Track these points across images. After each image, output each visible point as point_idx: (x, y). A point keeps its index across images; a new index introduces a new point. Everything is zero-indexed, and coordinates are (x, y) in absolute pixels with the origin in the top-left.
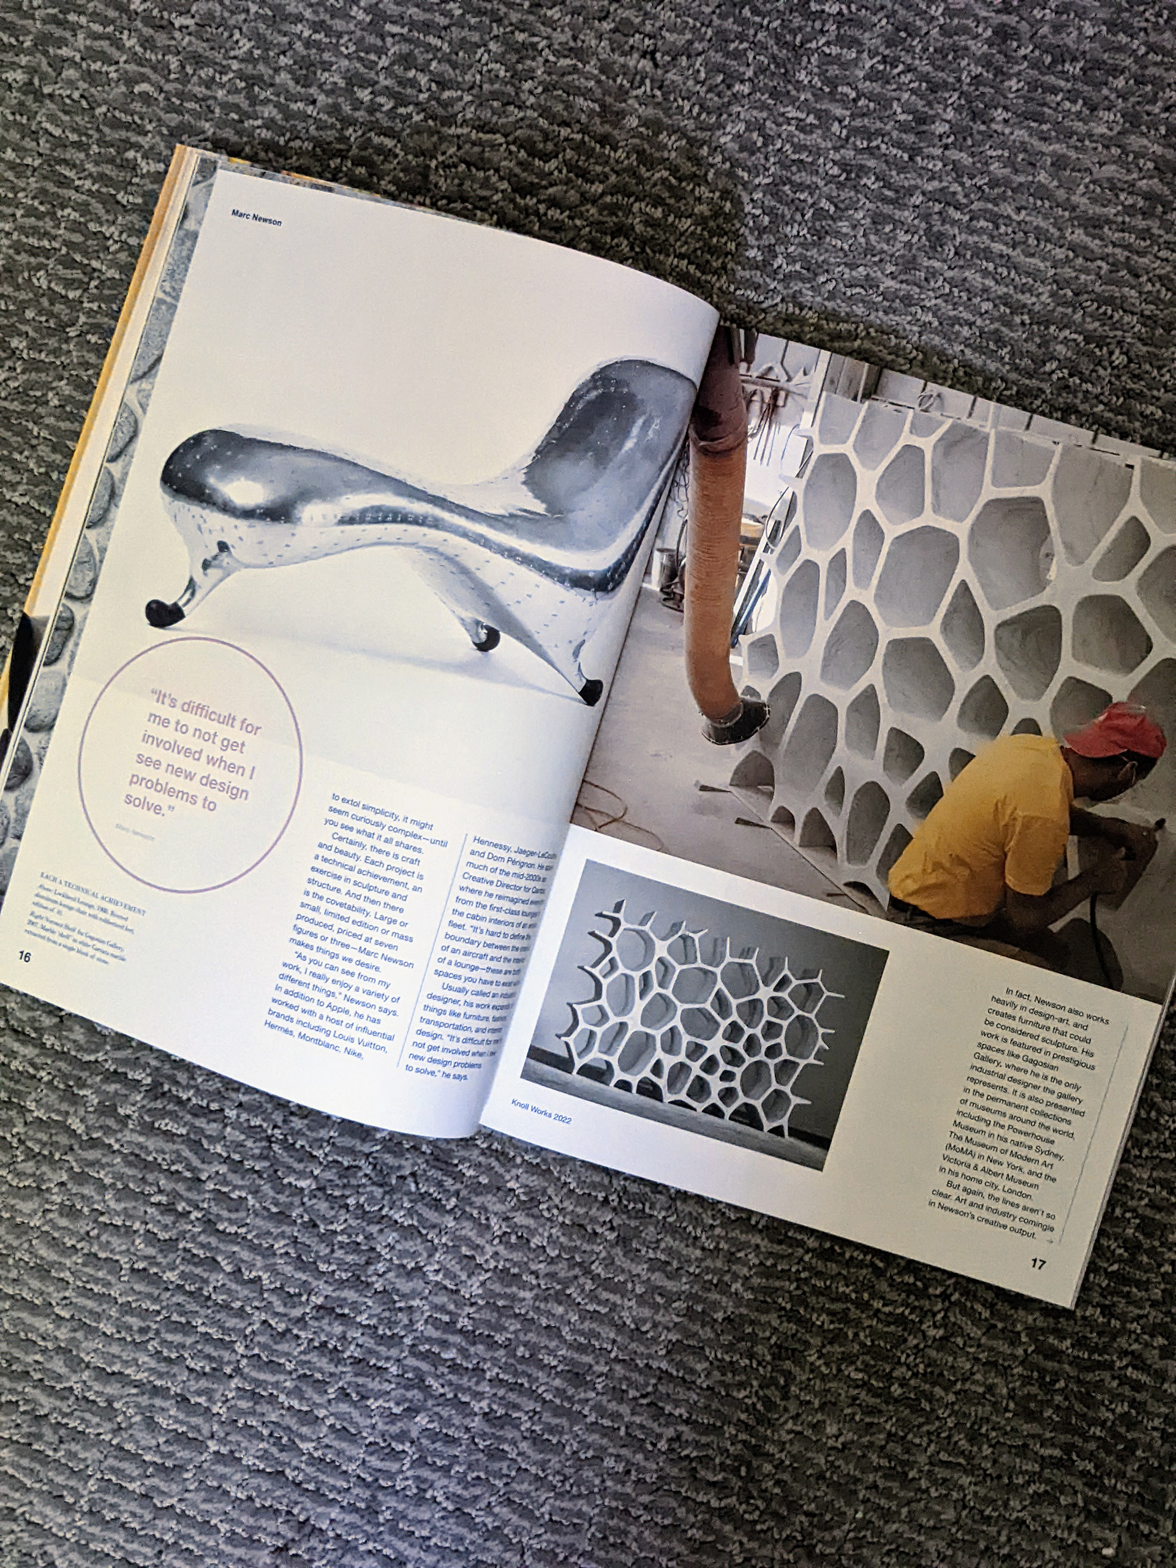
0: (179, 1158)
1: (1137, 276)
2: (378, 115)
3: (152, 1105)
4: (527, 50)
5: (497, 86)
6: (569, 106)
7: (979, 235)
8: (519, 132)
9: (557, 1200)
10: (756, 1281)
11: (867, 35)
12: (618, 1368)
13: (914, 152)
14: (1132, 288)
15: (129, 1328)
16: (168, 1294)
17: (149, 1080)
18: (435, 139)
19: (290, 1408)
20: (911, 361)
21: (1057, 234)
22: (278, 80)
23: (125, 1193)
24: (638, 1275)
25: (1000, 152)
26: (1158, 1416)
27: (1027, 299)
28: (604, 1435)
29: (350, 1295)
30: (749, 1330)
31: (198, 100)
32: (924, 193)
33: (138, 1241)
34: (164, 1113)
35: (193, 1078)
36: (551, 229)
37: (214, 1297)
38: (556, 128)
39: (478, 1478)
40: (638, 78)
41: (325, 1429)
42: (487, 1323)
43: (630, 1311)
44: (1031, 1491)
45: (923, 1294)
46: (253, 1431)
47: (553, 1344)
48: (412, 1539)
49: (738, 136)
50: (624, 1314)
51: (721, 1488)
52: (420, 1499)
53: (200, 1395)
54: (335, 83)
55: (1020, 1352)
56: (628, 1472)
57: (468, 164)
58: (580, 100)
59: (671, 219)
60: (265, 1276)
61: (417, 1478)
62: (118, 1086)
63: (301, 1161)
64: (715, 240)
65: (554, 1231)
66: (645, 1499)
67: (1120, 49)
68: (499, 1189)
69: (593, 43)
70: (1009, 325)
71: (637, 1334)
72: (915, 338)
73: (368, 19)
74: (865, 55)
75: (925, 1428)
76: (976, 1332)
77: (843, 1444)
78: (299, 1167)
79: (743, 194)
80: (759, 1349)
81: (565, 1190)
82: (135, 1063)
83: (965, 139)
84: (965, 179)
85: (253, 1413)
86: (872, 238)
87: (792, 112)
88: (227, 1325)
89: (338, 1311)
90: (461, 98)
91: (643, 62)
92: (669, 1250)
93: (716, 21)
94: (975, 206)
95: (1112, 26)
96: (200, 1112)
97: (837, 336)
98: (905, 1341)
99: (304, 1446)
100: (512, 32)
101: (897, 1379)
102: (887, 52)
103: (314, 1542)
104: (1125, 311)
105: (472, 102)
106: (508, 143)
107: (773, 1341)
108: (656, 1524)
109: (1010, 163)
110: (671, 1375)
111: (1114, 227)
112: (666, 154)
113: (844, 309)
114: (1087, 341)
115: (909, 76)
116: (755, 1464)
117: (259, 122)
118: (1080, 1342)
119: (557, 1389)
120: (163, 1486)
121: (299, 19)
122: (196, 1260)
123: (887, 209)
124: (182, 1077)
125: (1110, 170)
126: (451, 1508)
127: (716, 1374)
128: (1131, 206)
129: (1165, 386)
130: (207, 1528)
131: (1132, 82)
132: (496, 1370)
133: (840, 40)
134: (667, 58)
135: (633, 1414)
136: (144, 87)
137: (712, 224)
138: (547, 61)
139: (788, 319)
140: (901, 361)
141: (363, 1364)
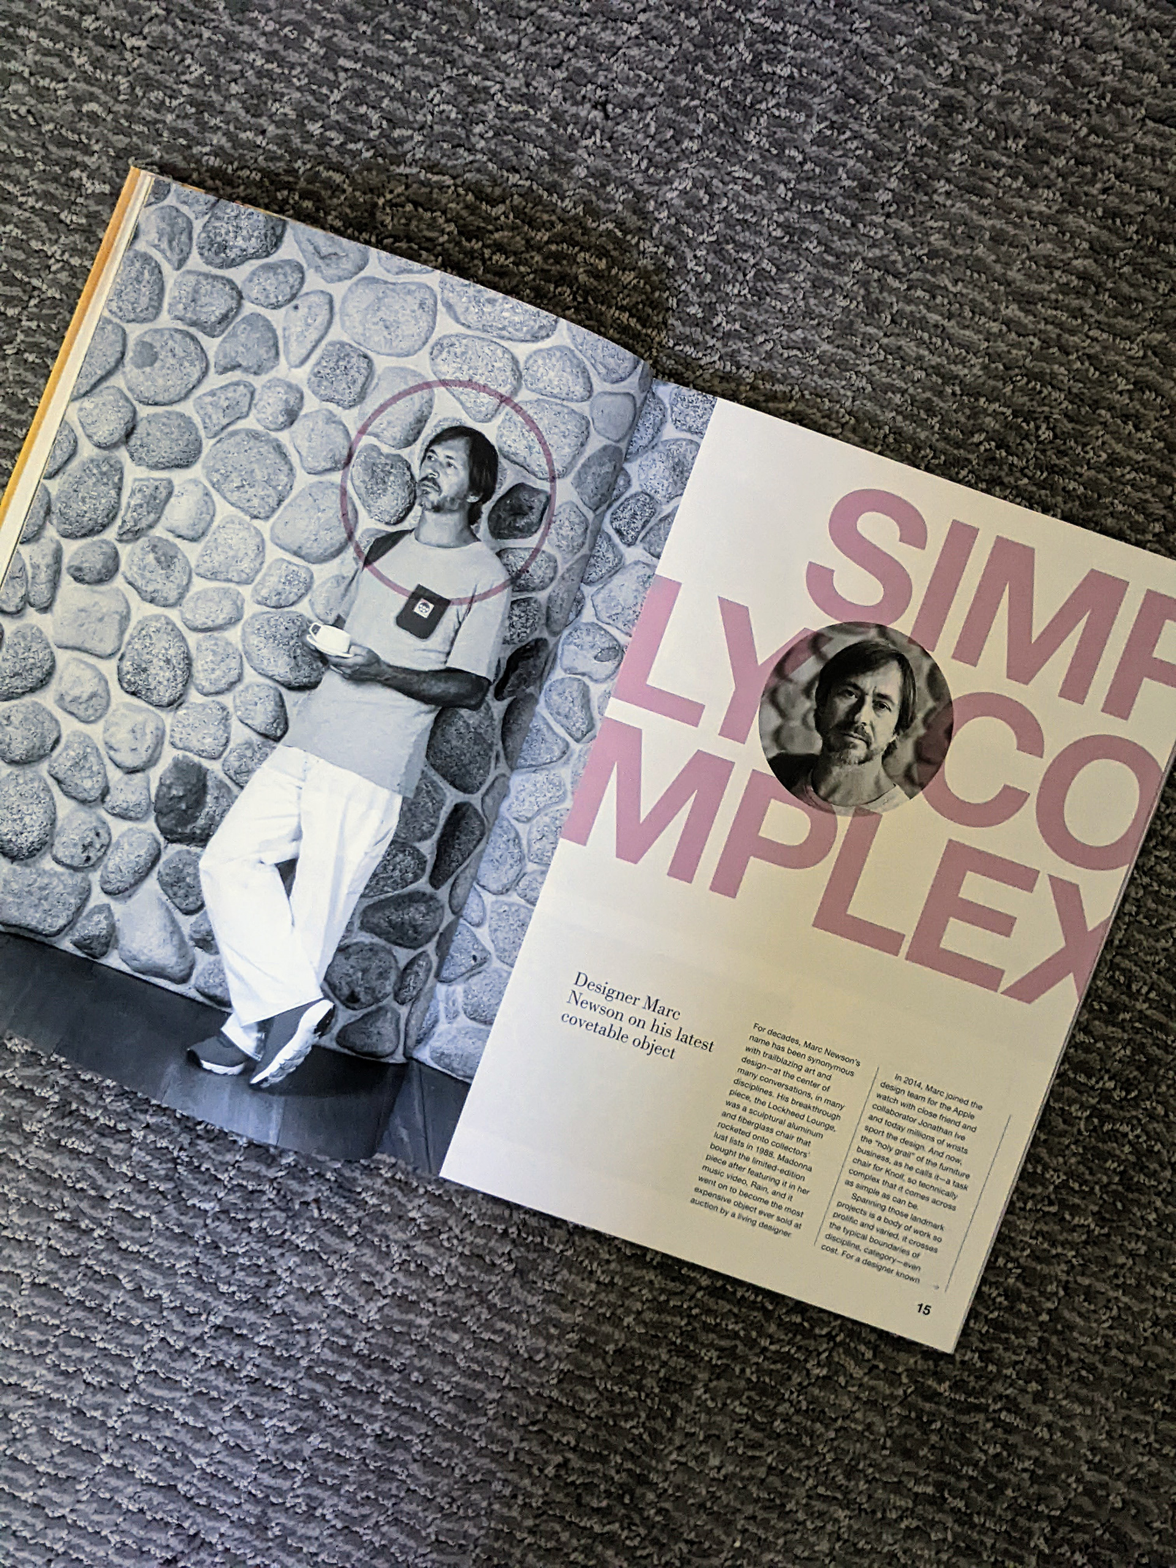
0: (85, 1177)
1: (1068, 354)
2: (328, 149)
3: (60, 1123)
4: (479, 94)
5: (448, 128)
6: (518, 153)
7: (917, 305)
8: (468, 175)
9: (457, 1231)
10: (648, 1316)
11: (817, 100)
12: (510, 1395)
13: (856, 219)
14: (1061, 365)
15: (28, 1341)
16: (68, 1309)
17: (56, 1098)
18: (384, 177)
19: (185, 1424)
20: (843, 426)
21: (992, 307)
22: (228, 108)
23: (28, 1208)
24: (534, 1306)
25: (940, 224)
26: (1030, 1458)
27: (960, 370)
28: (492, 1461)
29: (250, 1316)
30: (638, 1363)
31: (147, 123)
32: (864, 259)
33: (40, 1256)
34: (71, 1132)
35: (101, 1098)
36: (495, 274)
37: (113, 1313)
38: (505, 174)
39: (368, 1497)
40: (589, 128)
41: (218, 1446)
42: (384, 1348)
43: (524, 1341)
44: (903, 1526)
45: (809, 1334)
46: (147, 1446)
47: (447, 1371)
48: (300, 1555)
49: (684, 193)
50: (519, 1343)
51: (604, 1514)
52: (309, 1516)
53: (96, 1409)
54: (286, 115)
55: (901, 1392)
56: (515, 1497)
57: (416, 204)
58: (530, 149)
59: (614, 271)
60: (165, 1295)
61: (309, 1496)
62: (24, 1102)
63: (205, 1183)
64: (657, 294)
65: (453, 1261)
66: (529, 1523)
67: (1061, 129)
68: (400, 1217)
69: (545, 91)
70: (941, 394)
71: (530, 1362)
72: (848, 403)
73: (322, 52)
74: (814, 120)
75: (805, 1463)
76: (858, 1373)
77: (725, 1477)
78: (204, 1189)
79: (687, 250)
80: (649, 1382)
81: (466, 1221)
82: (42, 1081)
83: (907, 209)
84: (905, 248)
85: (148, 1428)
86: (812, 301)
87: (739, 172)
88: (126, 1341)
89: (236, 1331)
90: (411, 137)
91: (595, 113)
92: (565, 1284)
93: (669, 77)
94: (915, 275)
95: (1056, 106)
96: (107, 1131)
97: (773, 397)
98: (789, 1378)
99: (198, 1462)
100: (466, 74)
101: (781, 1414)
102: (834, 118)
103: (203, 1555)
104: (1053, 387)
105: (422, 142)
106: (456, 186)
107: (661, 1375)
108: (540, 1547)
109: (949, 235)
110: (561, 1404)
111: (1047, 304)
112: (612, 206)
113: (780, 369)
114: (1015, 414)
115: (855, 143)
116: (639, 1491)
117: (207, 149)
118: (956, 1386)
119: (449, 1413)
120: (56, 1497)
121: (252, 47)
122: (97, 1276)
123: (826, 273)
124: (91, 1098)
125: (1047, 248)
126: (339, 1525)
127: (605, 1405)
128: (1067, 284)
129: (1088, 463)
130: (98, 1538)
131: (1072, 162)
132: (390, 1394)
133: (789, 103)
134: (618, 111)
135: (522, 1440)
136: (93, 107)
137: (655, 278)
138: (499, 105)
139: (725, 377)
140: (834, 424)
141: (258, 1384)
